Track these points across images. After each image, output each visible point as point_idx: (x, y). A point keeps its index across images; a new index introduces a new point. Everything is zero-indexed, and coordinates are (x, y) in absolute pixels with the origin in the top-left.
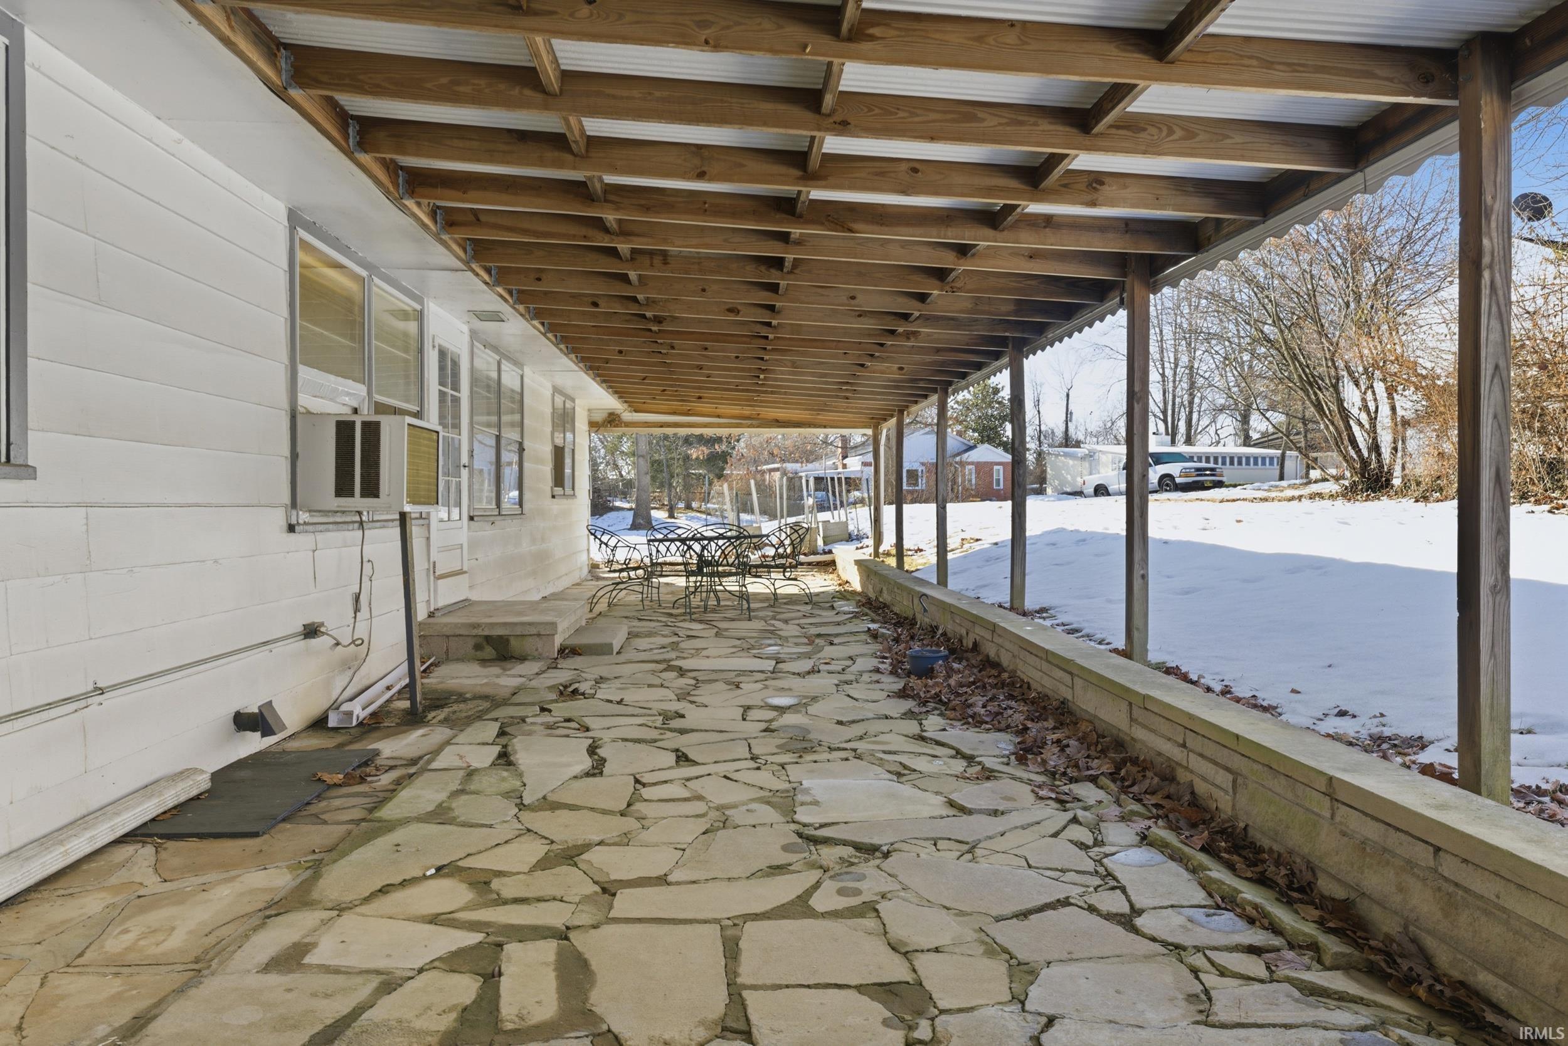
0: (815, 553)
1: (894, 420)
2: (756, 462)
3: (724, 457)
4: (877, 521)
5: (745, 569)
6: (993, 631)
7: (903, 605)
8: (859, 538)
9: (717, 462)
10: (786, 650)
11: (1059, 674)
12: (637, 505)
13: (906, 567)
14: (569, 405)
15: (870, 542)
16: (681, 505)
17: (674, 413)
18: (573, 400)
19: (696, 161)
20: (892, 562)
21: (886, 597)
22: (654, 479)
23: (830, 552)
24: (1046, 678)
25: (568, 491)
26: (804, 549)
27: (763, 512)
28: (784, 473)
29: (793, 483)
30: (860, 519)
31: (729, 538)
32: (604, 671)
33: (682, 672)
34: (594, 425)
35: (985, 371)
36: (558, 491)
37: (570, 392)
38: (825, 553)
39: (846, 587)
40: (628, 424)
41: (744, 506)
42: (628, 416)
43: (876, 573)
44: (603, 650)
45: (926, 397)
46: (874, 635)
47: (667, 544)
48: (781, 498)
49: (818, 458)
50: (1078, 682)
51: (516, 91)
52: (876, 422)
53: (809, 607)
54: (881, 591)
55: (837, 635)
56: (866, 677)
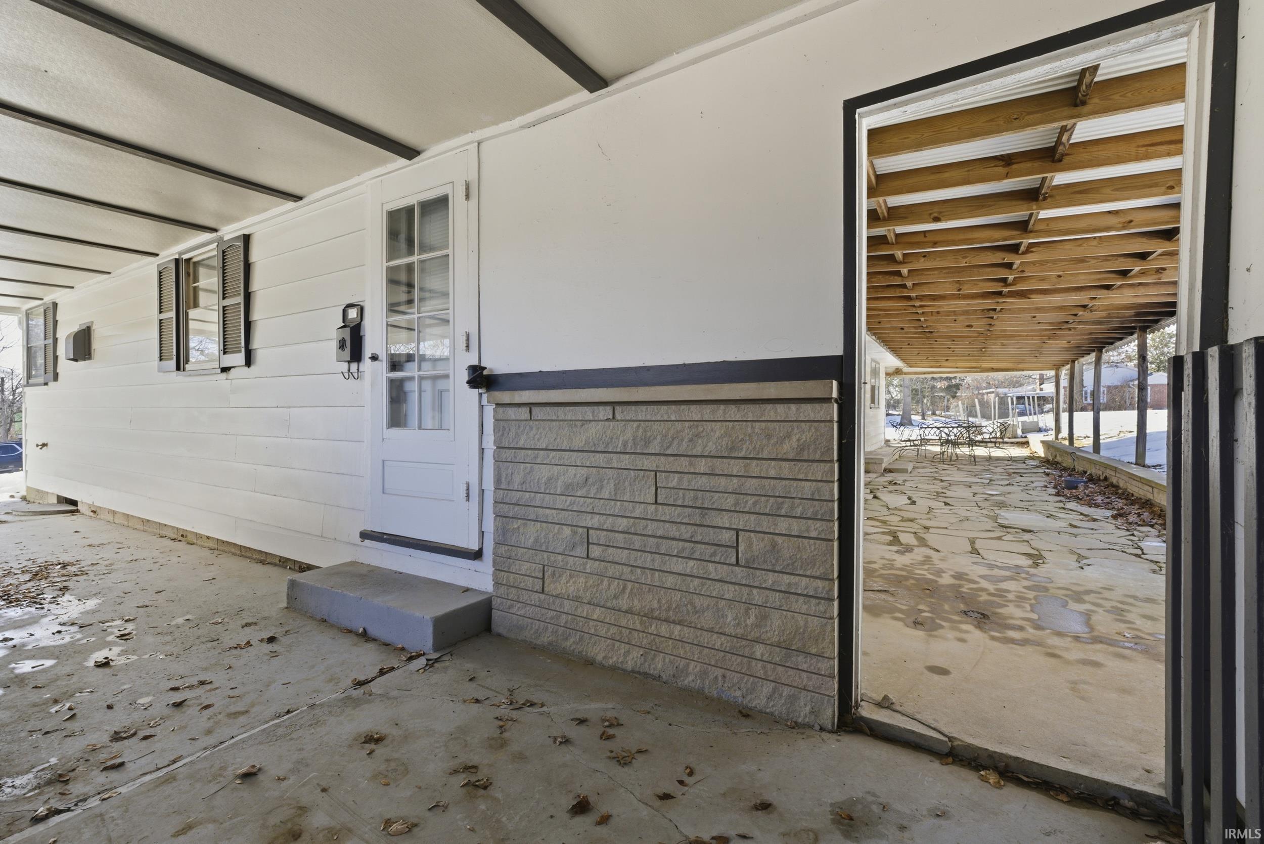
0: (1015, 437)
1: (1068, 366)
2: (978, 388)
3: (957, 386)
4: (1057, 421)
5: (972, 443)
6: (1116, 471)
7: (1068, 462)
8: (1046, 430)
9: (953, 389)
10: (995, 477)
11: (1147, 488)
12: (903, 413)
13: (1075, 445)
14: (877, 366)
15: (1053, 432)
16: (930, 413)
17: (932, 367)
18: (879, 364)
19: (958, 285)
20: (1067, 443)
21: (1058, 459)
22: (913, 399)
23: (1026, 437)
24: (1141, 490)
25: (877, 406)
26: (1007, 435)
27: (983, 416)
28: (997, 395)
29: (1003, 401)
30: (1047, 420)
31: (964, 427)
32: (906, 478)
33: (942, 481)
34: (887, 374)
35: (1124, 341)
36: (873, 405)
37: (878, 360)
38: (1022, 437)
39: (1035, 455)
40: (906, 374)
41: (971, 413)
42: (906, 369)
43: (1053, 447)
44: (904, 471)
45: (1089, 354)
46: (1048, 475)
47: (929, 429)
48: (995, 408)
49: (1021, 385)
50: (1155, 490)
51: (892, 278)
52: (1057, 367)
53: (1010, 462)
54: (1056, 456)
55: (1025, 473)
56: (1039, 489)
